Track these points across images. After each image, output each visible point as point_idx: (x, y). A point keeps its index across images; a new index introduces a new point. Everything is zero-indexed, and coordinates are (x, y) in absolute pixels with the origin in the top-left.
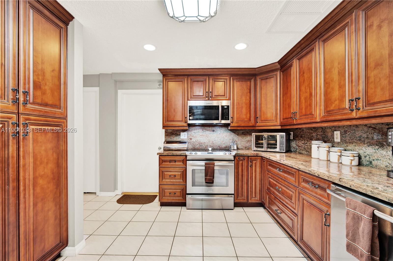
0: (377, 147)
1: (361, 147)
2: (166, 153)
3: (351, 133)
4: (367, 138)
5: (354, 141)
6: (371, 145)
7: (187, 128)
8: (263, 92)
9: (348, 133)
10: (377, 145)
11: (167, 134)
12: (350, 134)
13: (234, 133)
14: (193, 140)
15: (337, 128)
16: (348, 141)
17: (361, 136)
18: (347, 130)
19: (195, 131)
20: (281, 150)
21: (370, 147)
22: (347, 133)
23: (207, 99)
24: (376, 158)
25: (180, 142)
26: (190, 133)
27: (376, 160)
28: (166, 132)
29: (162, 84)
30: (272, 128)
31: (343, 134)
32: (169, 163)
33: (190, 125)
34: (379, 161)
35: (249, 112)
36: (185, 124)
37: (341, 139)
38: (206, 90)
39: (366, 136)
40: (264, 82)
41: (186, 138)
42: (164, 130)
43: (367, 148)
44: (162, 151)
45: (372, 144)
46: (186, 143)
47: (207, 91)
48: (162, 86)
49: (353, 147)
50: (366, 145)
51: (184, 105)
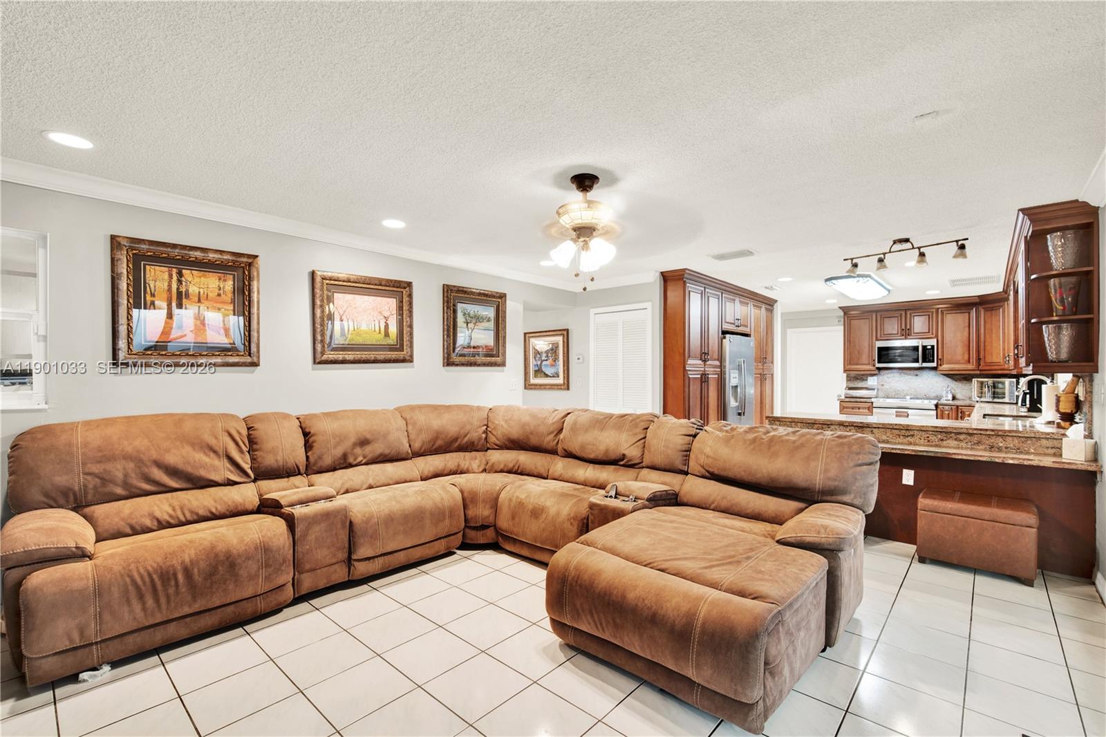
2: (847, 400)
7: (877, 372)
8: (988, 326)
11: (849, 379)
13: (950, 377)
14: (885, 387)
19: (889, 375)
20: (1010, 399)
23: (903, 337)
25: (867, 389)
26: (881, 377)
28: (847, 377)
29: (843, 320)
30: (1000, 372)
32: (851, 410)
33: (879, 369)
35: (967, 352)
36: (874, 368)
38: (901, 326)
40: (989, 313)
41: (876, 384)
42: (845, 374)
44: (843, 397)
46: (874, 389)
47: (903, 328)
48: (842, 323)
51: (871, 346)
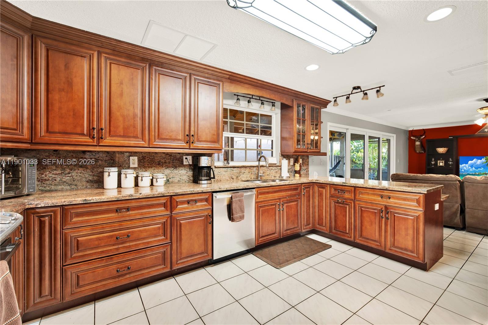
0: (172, 169)
1: (160, 170)
3: (150, 158)
4: (165, 162)
5: (153, 165)
6: (168, 168)
9: (147, 159)
10: (172, 167)
12: (148, 159)
15: (133, 154)
16: (147, 166)
17: (160, 161)
18: (146, 156)
21: (168, 169)
22: (145, 159)
24: (172, 176)
27: (172, 178)
31: (142, 160)
34: (174, 178)
37: (139, 165)
39: (164, 161)
43: (165, 170)
45: (169, 166)
49: (152, 170)
50: (164, 168)
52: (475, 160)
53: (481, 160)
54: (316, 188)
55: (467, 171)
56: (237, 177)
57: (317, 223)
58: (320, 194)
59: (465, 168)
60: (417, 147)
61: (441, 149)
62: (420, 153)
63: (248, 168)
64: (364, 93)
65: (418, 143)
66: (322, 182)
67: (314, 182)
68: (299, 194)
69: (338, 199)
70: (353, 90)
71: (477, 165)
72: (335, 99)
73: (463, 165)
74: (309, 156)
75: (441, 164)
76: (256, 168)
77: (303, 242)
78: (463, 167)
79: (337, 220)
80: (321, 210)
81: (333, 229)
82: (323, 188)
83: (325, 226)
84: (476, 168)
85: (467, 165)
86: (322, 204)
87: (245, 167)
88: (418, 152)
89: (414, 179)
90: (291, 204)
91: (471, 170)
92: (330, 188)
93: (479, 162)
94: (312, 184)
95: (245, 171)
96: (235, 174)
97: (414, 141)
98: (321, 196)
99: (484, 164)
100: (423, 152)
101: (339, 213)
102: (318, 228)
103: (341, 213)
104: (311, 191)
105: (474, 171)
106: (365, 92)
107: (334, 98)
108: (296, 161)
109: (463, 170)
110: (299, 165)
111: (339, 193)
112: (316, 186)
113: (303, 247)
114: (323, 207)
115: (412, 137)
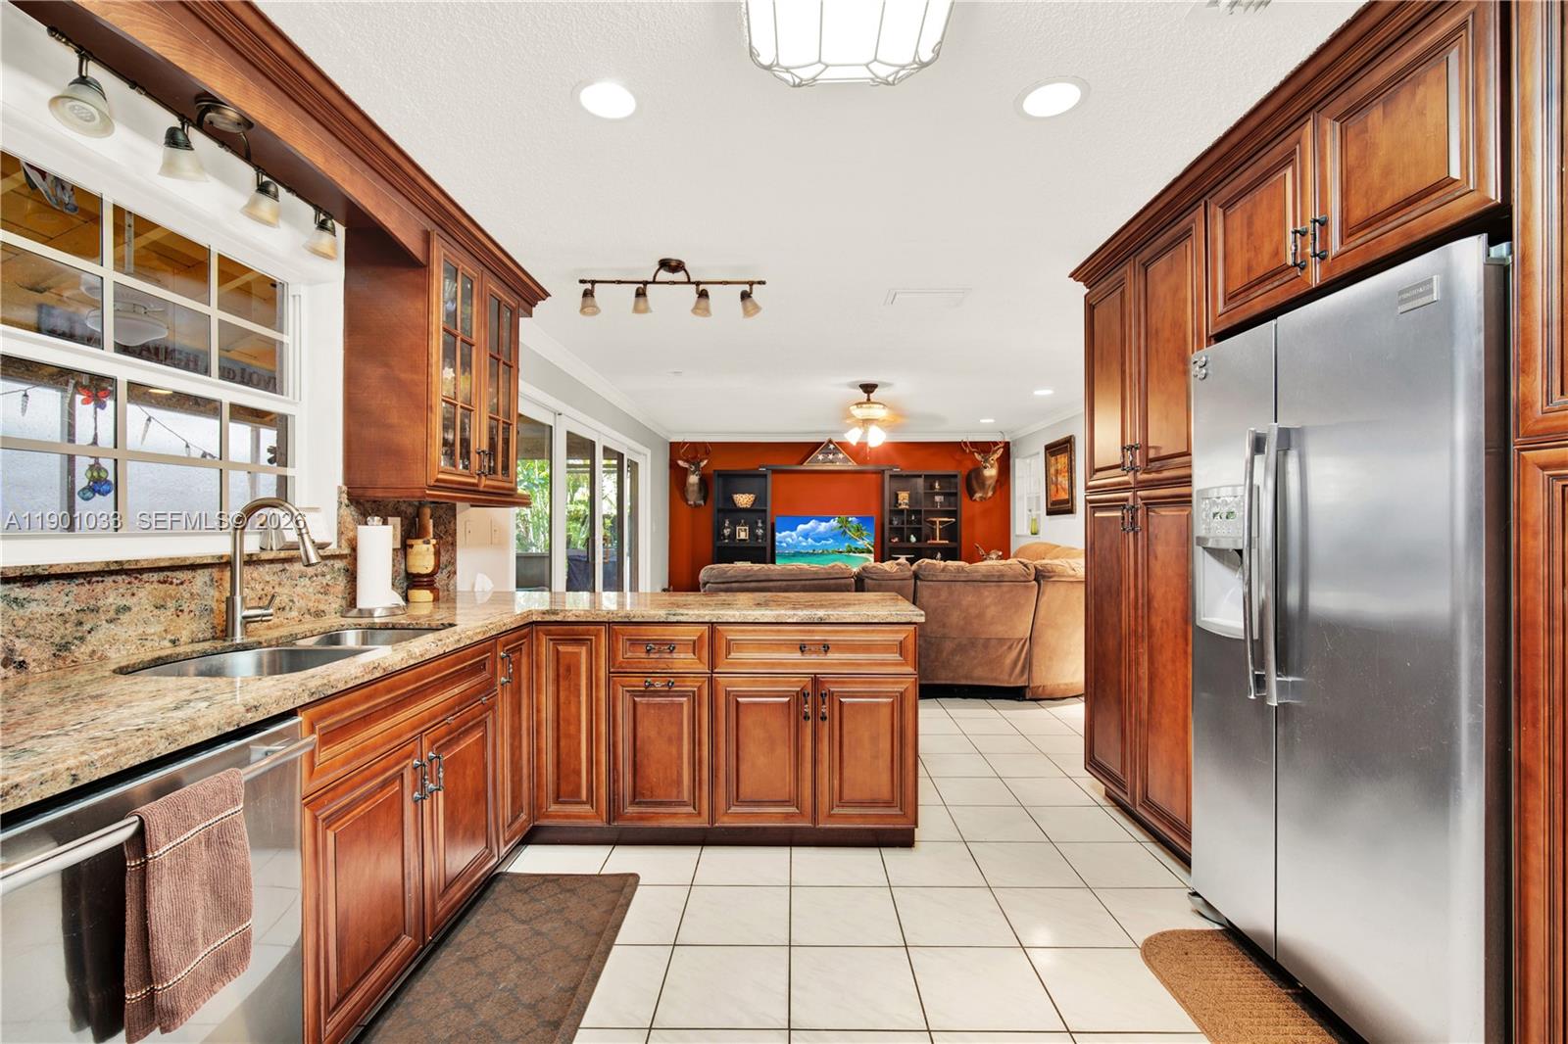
52: (812, 523)
53: (828, 524)
54: (545, 647)
55: (796, 547)
56: (65, 647)
57: (551, 795)
58: (565, 672)
59: (789, 540)
60: (691, 489)
61: (744, 496)
62: (696, 506)
63: (156, 577)
64: (697, 289)
65: (693, 479)
66: (573, 619)
67: (534, 622)
68: (488, 687)
69: (649, 680)
70: (659, 270)
71: (819, 533)
72: (588, 286)
73: (784, 534)
74: (459, 505)
75: (743, 535)
76: (207, 572)
77: (521, 908)
78: (786, 537)
79: (646, 762)
80: (568, 736)
81: (627, 800)
82: (579, 642)
83: (590, 801)
84: (815, 540)
85: (794, 533)
86: (573, 709)
87: (128, 572)
88: (692, 503)
89: (763, 578)
90: (463, 745)
91: (804, 544)
92: (612, 638)
93: (823, 526)
94: (526, 630)
95: (128, 601)
96: (43, 629)
97: (685, 472)
98: (567, 677)
99: (836, 531)
100: (702, 502)
101: (653, 734)
102: (559, 816)
103: (659, 733)
104: (524, 660)
105: (812, 546)
106: (701, 287)
107: (582, 282)
108: (411, 532)
109: (784, 545)
110: (432, 549)
111: (652, 656)
112: (544, 639)
113: (539, 933)
114: (579, 721)
115: (681, 463)
